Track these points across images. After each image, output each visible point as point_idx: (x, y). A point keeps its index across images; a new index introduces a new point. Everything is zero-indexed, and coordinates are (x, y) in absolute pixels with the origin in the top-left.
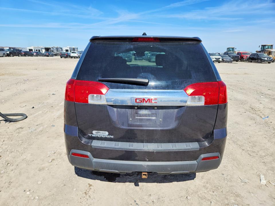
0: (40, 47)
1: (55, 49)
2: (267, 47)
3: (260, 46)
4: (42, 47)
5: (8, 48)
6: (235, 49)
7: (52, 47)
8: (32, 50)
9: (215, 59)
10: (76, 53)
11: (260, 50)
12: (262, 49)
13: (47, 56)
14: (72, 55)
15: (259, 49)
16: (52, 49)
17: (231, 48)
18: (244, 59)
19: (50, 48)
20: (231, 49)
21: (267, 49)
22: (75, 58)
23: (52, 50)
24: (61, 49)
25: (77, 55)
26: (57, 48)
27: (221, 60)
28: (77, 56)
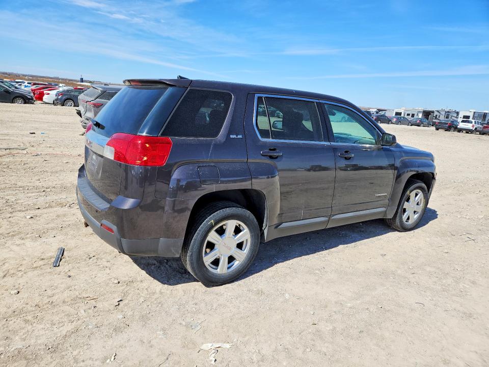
0: (417, 108)
1: (443, 113)
4: (420, 109)
5: (376, 110)
7: (439, 109)
8: (400, 114)
10: (472, 123)
13: (419, 126)
14: (462, 125)
16: (436, 113)
19: (433, 112)
22: (467, 133)
23: (436, 115)
24: (455, 115)
25: (473, 126)
26: (448, 112)
28: (471, 128)
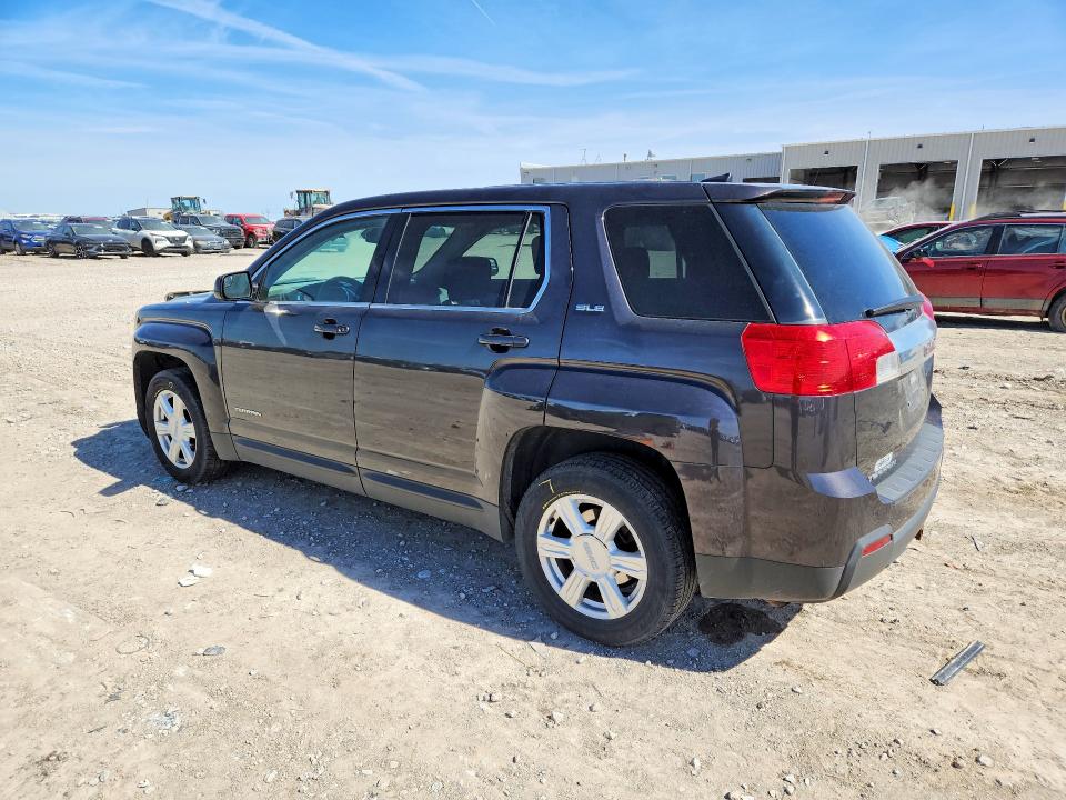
2: (314, 198)
3: (292, 194)
6: (201, 201)
9: (168, 244)
11: (297, 208)
12: (303, 205)
15: (293, 205)
17: (187, 199)
18: (260, 240)
20: (187, 203)
21: (315, 203)
27: (189, 244)
